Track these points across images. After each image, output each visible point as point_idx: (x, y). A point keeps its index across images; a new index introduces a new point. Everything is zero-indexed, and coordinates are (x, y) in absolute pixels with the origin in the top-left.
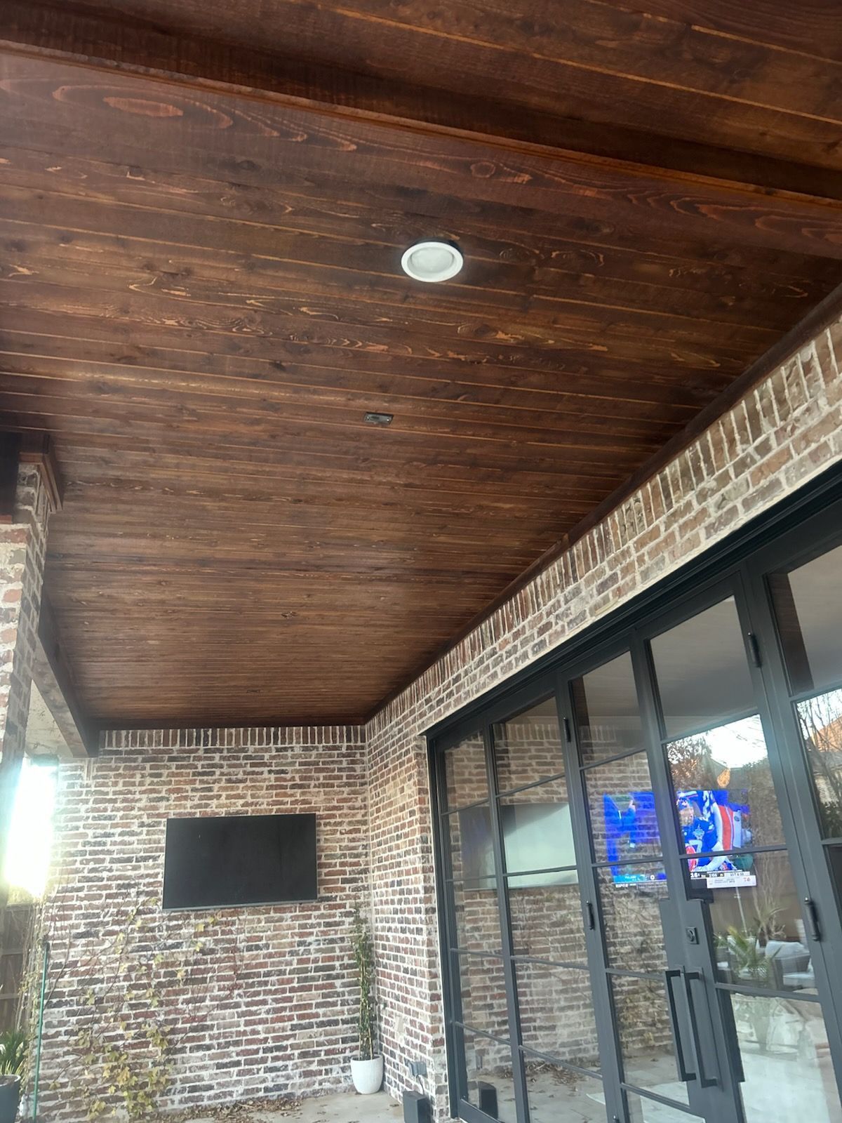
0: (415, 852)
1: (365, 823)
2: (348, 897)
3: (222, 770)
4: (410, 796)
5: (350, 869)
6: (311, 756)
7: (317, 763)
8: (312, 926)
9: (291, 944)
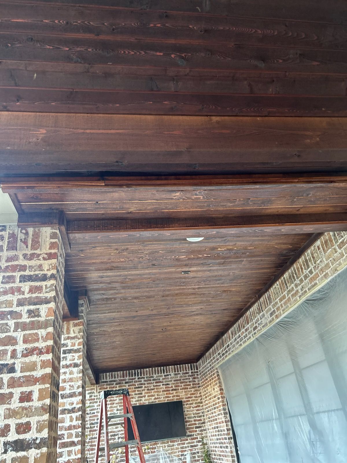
0: (221, 414)
1: (202, 403)
2: (198, 434)
3: (145, 385)
4: (217, 392)
5: (198, 422)
6: (178, 377)
7: (181, 380)
8: (186, 447)
9: (178, 456)
